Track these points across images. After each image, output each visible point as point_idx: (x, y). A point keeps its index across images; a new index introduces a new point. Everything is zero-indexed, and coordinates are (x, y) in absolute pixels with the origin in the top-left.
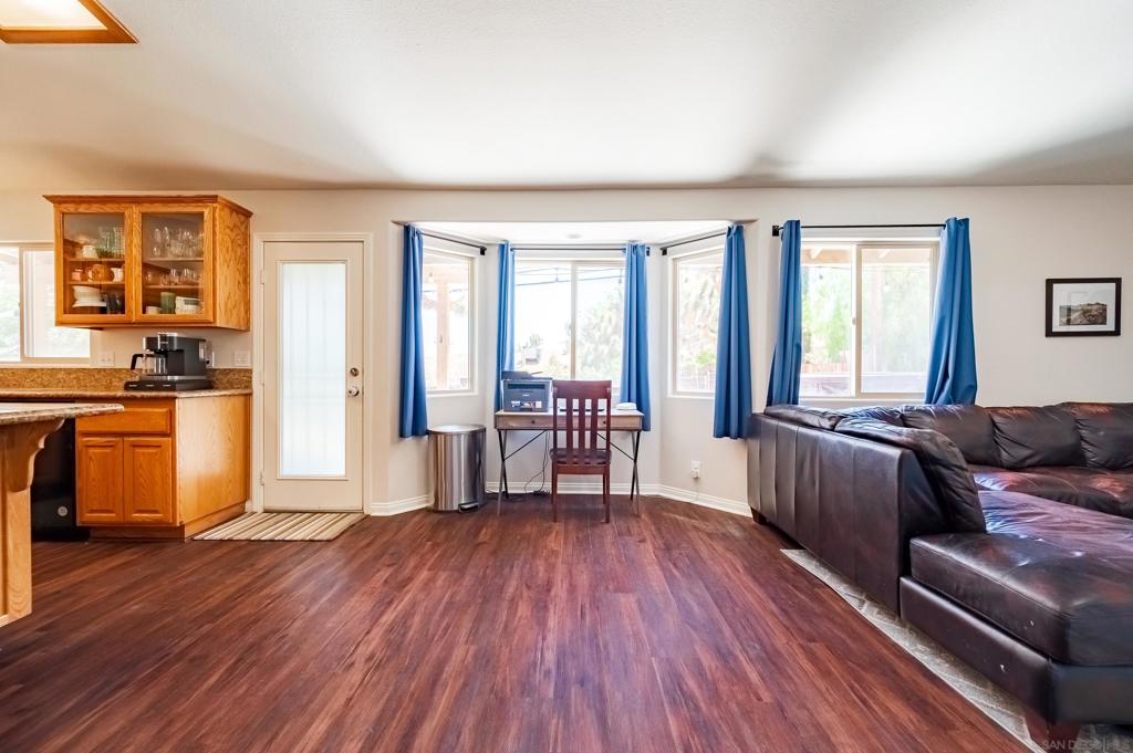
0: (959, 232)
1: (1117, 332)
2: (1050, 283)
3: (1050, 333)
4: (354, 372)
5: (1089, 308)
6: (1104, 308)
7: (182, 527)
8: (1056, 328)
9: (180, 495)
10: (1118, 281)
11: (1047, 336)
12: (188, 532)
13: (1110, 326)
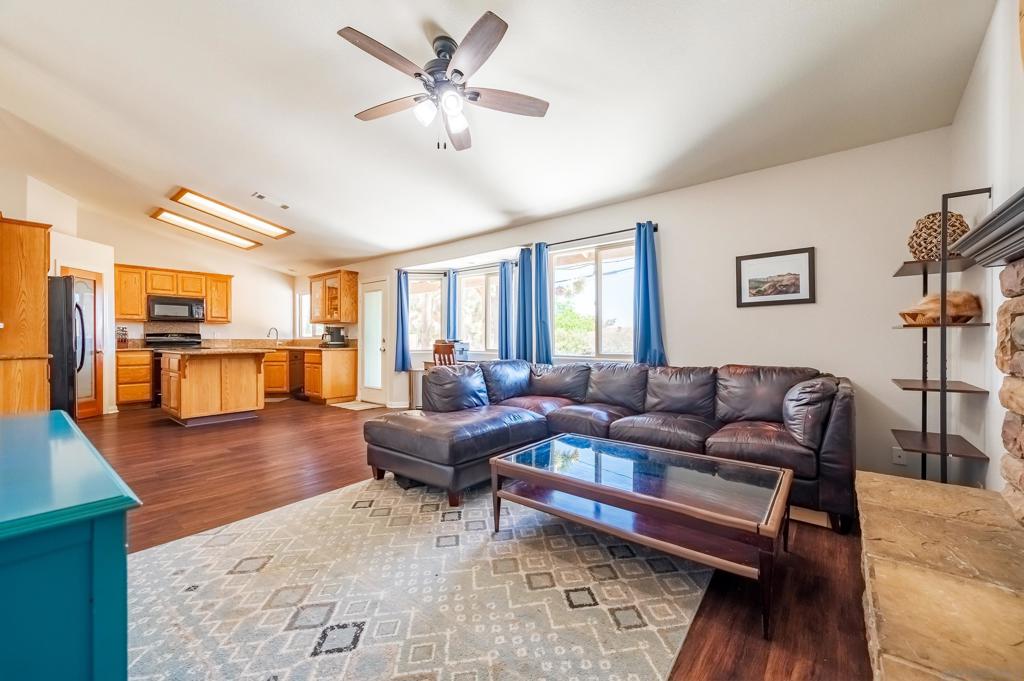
0: (647, 234)
1: (812, 299)
2: (739, 260)
3: (740, 304)
4: (384, 341)
5: (780, 278)
6: (797, 277)
7: (325, 400)
8: (746, 298)
9: (324, 387)
10: (811, 251)
11: (738, 306)
12: (328, 402)
13: (804, 293)
